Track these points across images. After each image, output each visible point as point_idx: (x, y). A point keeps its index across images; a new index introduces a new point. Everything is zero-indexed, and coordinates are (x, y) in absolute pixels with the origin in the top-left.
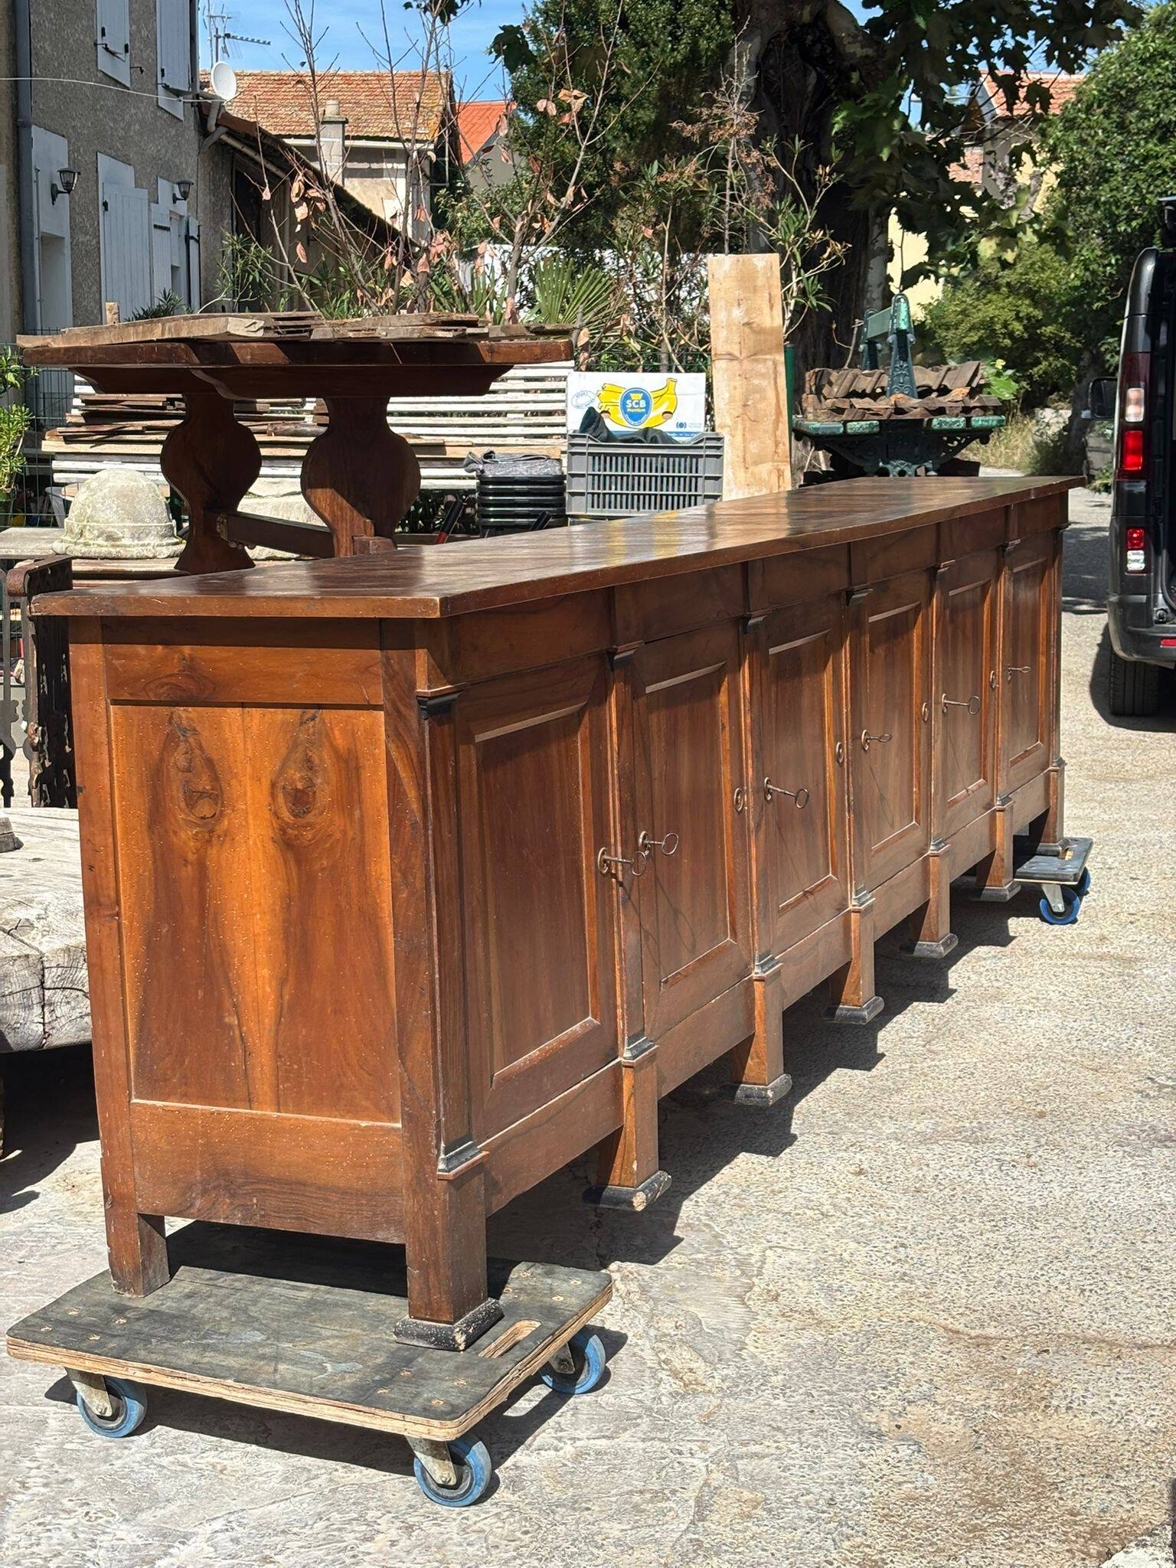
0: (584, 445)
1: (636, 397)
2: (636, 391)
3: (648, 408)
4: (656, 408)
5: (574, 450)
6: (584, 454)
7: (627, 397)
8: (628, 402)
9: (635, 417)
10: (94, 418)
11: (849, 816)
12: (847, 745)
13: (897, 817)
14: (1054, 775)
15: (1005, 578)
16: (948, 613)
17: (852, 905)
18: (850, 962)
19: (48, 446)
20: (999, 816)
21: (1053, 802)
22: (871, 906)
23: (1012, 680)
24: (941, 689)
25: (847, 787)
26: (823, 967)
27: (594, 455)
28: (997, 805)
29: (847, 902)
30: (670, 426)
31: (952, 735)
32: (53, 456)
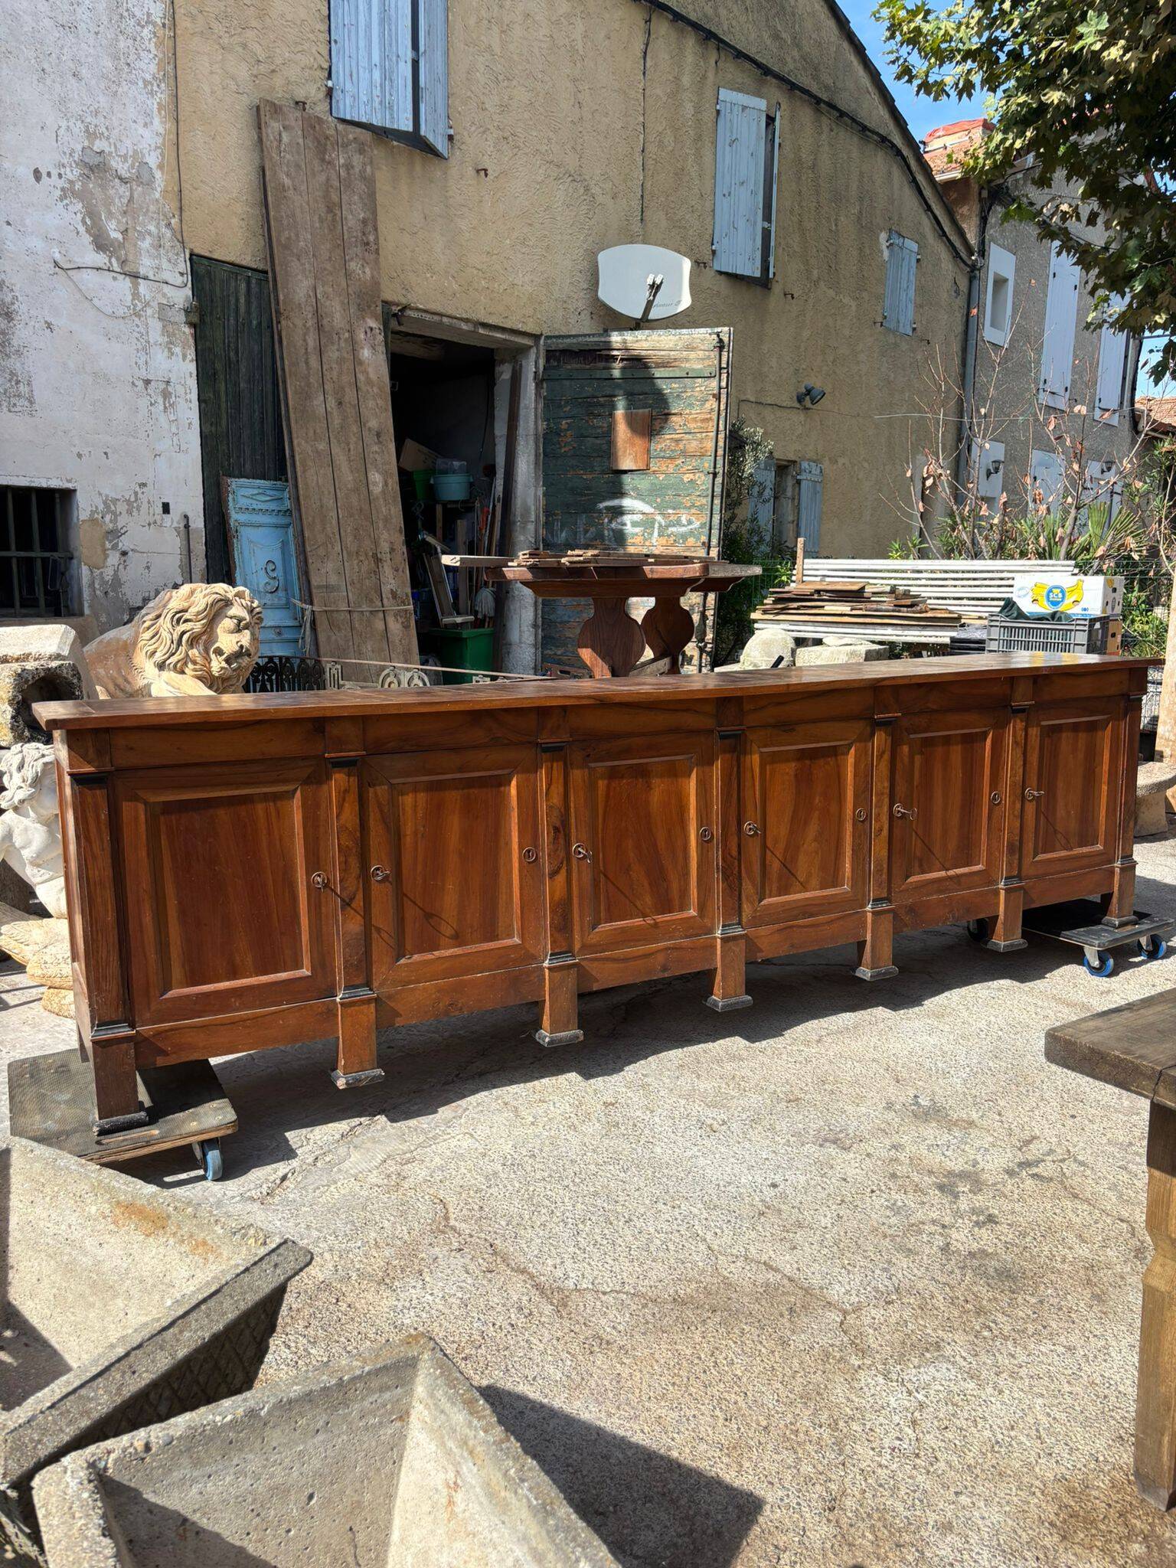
0: (998, 620)
1: (1056, 591)
2: (1057, 587)
3: (1063, 598)
4: (1068, 599)
5: (992, 623)
6: (997, 626)
7: (1050, 591)
8: (1051, 594)
9: (1055, 603)
10: (777, 601)
11: (718, 876)
12: (717, 830)
13: (814, 882)
14: (1117, 870)
15: (1014, 727)
16: (906, 749)
17: (718, 933)
18: (716, 969)
19: (753, 616)
20: (1002, 893)
21: (1116, 889)
22: (741, 936)
23: (1038, 799)
24: (886, 800)
25: (717, 856)
26: (665, 969)
27: (1004, 627)
28: (1002, 885)
29: (711, 931)
30: (1076, 611)
31: (920, 832)
32: (755, 621)
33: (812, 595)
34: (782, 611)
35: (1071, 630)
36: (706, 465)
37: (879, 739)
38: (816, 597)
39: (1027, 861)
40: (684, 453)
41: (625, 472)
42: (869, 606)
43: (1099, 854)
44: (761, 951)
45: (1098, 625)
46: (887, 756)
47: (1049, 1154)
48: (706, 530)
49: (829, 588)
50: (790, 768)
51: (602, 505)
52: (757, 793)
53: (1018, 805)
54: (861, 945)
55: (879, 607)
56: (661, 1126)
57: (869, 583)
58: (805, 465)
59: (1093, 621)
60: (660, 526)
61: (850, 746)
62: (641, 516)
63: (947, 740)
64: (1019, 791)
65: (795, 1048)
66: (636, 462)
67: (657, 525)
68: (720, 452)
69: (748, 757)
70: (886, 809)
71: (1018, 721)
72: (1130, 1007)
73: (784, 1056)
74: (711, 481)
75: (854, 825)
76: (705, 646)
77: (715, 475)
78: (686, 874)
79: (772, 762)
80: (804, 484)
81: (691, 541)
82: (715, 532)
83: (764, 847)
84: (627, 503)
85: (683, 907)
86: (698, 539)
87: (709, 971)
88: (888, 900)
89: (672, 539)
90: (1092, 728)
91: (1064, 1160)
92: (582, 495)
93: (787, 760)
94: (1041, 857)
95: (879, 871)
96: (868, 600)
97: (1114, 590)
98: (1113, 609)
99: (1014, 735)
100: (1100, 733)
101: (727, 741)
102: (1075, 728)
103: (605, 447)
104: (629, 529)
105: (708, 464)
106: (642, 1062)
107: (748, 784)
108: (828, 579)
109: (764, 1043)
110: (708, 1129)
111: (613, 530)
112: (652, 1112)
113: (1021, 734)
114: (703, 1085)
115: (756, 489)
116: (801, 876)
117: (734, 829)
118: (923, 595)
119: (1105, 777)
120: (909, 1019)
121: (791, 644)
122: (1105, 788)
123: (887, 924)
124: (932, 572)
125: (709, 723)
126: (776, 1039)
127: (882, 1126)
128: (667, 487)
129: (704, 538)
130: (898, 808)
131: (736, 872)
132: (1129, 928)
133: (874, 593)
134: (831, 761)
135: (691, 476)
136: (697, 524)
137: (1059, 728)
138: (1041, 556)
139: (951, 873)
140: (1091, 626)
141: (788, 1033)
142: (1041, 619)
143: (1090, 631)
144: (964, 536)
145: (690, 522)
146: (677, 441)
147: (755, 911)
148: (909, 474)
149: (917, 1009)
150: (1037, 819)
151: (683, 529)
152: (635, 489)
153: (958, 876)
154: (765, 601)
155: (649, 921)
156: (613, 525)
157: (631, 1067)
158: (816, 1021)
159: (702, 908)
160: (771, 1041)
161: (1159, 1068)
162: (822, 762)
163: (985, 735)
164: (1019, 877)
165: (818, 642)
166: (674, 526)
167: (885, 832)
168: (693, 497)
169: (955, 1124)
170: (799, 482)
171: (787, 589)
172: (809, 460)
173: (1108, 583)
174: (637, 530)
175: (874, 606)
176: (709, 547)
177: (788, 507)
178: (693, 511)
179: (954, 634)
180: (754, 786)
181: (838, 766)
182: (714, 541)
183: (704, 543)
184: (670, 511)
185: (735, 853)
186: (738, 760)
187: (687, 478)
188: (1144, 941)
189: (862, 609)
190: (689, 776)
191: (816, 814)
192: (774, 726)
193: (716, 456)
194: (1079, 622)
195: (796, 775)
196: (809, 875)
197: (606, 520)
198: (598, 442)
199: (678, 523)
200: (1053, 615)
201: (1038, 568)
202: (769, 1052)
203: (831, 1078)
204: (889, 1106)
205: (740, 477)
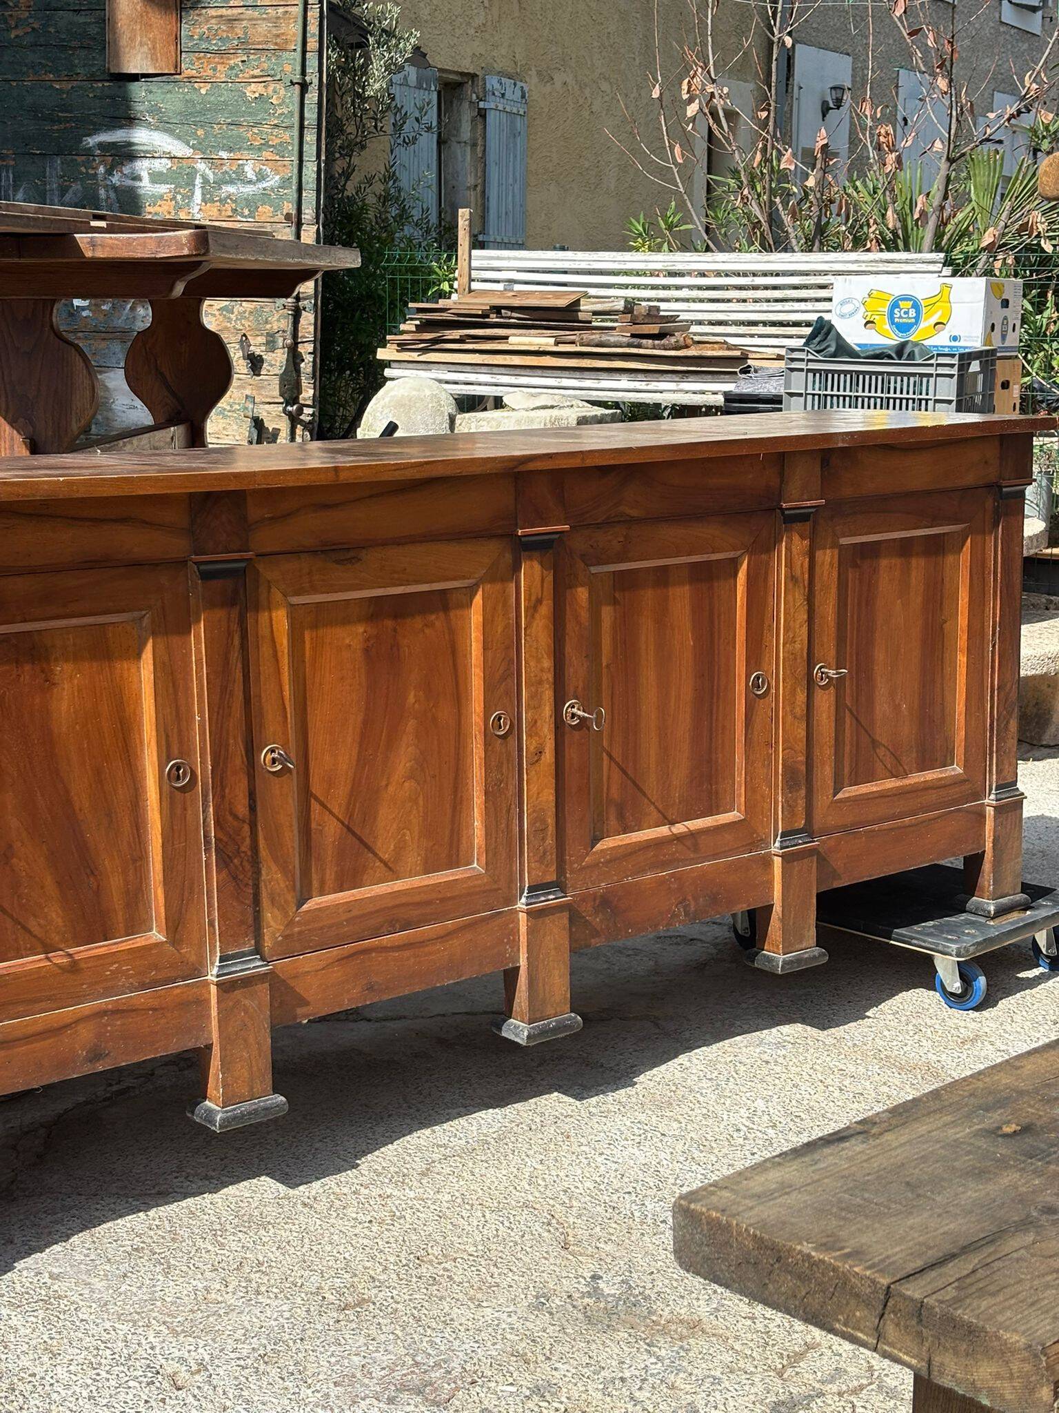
0: (803, 360)
1: (905, 305)
2: (906, 298)
3: (917, 318)
4: (925, 320)
5: (793, 366)
6: (802, 370)
7: (895, 305)
8: (896, 311)
9: (903, 328)
10: (425, 326)
11: (208, 859)
12: (202, 764)
13: (413, 858)
14: (990, 811)
15: (788, 549)
16: (582, 594)
17: (212, 974)
18: (209, 1047)
19: (382, 354)
20: (777, 861)
21: (989, 846)
22: (262, 977)
23: (839, 683)
24: (548, 694)
25: (205, 816)
26: (95, 1055)
27: (814, 372)
28: (775, 847)
29: (197, 970)
30: (941, 340)
31: (617, 754)
32: (387, 364)
33: (485, 315)
34: (433, 345)
35: (931, 375)
36: (288, 68)
37: (531, 575)
38: (494, 319)
39: (822, 800)
40: (245, 45)
41: (135, 78)
42: (587, 336)
43: (956, 782)
44: (304, 1002)
45: (975, 366)
46: (545, 609)
47: (832, 1380)
48: (292, 192)
49: (516, 302)
50: (353, 636)
51: (92, 141)
52: (286, 687)
53: (801, 697)
54: (511, 976)
55: (604, 338)
56: (67, 1387)
57: (586, 295)
58: (492, 82)
59: (966, 358)
60: (206, 181)
61: (471, 591)
62: (169, 163)
63: (662, 577)
64: (801, 669)
65: (376, 1192)
66: (154, 59)
67: (198, 181)
68: (313, 44)
69: (264, 617)
70: (548, 710)
71: (796, 538)
72: (865, 1129)
73: (351, 1212)
74: (297, 99)
75: (487, 744)
76: (300, 411)
77: (304, 87)
78: (139, 858)
79: (314, 626)
80: (492, 117)
81: (265, 211)
82: (309, 196)
83: (306, 794)
84: (141, 136)
85: (135, 924)
86: (277, 208)
87: (196, 1050)
88: (559, 885)
89: (229, 206)
90: (936, 547)
91: (856, 1391)
92: (53, 121)
93: (346, 621)
94: (849, 792)
95: (540, 831)
96: (587, 326)
97: (1005, 303)
98: (1004, 337)
99: (790, 564)
100: (950, 559)
101: (216, 584)
102: (905, 548)
103: (93, 30)
104: (146, 186)
105: (290, 66)
106: (56, 1248)
107: (266, 668)
108: (517, 287)
109: (316, 1185)
110: (166, 1385)
111: (115, 188)
112: (55, 1356)
113: (802, 562)
114: (170, 1289)
115: (390, 119)
116: (386, 849)
117: (238, 760)
118: (683, 316)
119: (962, 641)
120: (605, 1114)
121: (450, 407)
122: (962, 659)
123: (557, 929)
124: (702, 274)
125: (177, 546)
126: (342, 1177)
127: (520, 1347)
128: (218, 108)
129: (290, 208)
130: (574, 710)
131: (246, 846)
132: (1015, 916)
133: (595, 313)
134: (437, 619)
135: (260, 89)
136: (273, 181)
137: (869, 552)
138: (890, 243)
139: (679, 828)
140: (963, 367)
141: (368, 1163)
142: (879, 355)
143: (961, 377)
144: (755, 210)
145: (261, 177)
146: (231, 21)
147: (291, 923)
148: (656, 94)
149: (622, 1093)
150: (839, 721)
151: (248, 190)
152: (155, 110)
153: (693, 835)
154: (402, 327)
155: (59, 958)
156: (115, 179)
157: (29, 1261)
158: (427, 1132)
159: (175, 926)
160: (330, 1181)
161: (884, 1281)
162: (418, 622)
163: (734, 564)
164: (808, 831)
165: (498, 403)
166: (231, 182)
167: (549, 756)
168: (266, 129)
169: (664, 1332)
170: (482, 114)
171: (442, 303)
172: (502, 74)
173: (992, 290)
174: (163, 189)
175: (596, 336)
176: (299, 224)
177: (464, 159)
178: (266, 154)
179: (730, 387)
180: (278, 671)
181: (452, 631)
182: (308, 213)
183: (288, 217)
184: (224, 155)
185: (242, 809)
186: (242, 622)
187: (253, 90)
188: (1042, 938)
189: (576, 341)
190: (138, 656)
191: (411, 724)
192: (313, 552)
193: (304, 52)
194: (942, 360)
195: (367, 651)
196: (400, 848)
197: (102, 169)
198: (81, 19)
199: (240, 178)
200: (900, 350)
201: (882, 267)
202: (321, 1206)
203: (436, 1251)
204: (540, 1303)
205: (359, 96)
